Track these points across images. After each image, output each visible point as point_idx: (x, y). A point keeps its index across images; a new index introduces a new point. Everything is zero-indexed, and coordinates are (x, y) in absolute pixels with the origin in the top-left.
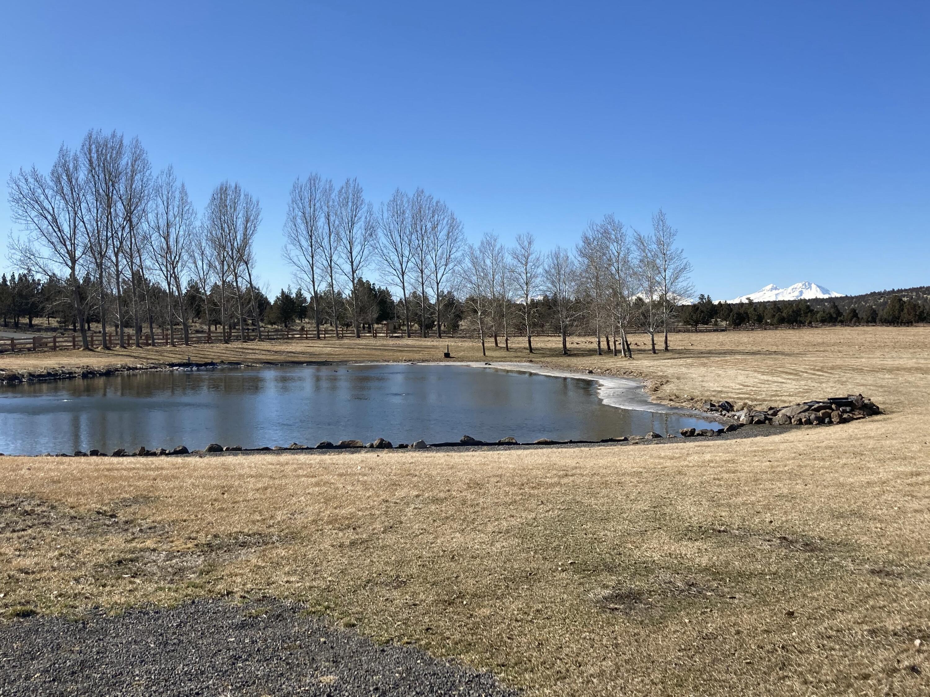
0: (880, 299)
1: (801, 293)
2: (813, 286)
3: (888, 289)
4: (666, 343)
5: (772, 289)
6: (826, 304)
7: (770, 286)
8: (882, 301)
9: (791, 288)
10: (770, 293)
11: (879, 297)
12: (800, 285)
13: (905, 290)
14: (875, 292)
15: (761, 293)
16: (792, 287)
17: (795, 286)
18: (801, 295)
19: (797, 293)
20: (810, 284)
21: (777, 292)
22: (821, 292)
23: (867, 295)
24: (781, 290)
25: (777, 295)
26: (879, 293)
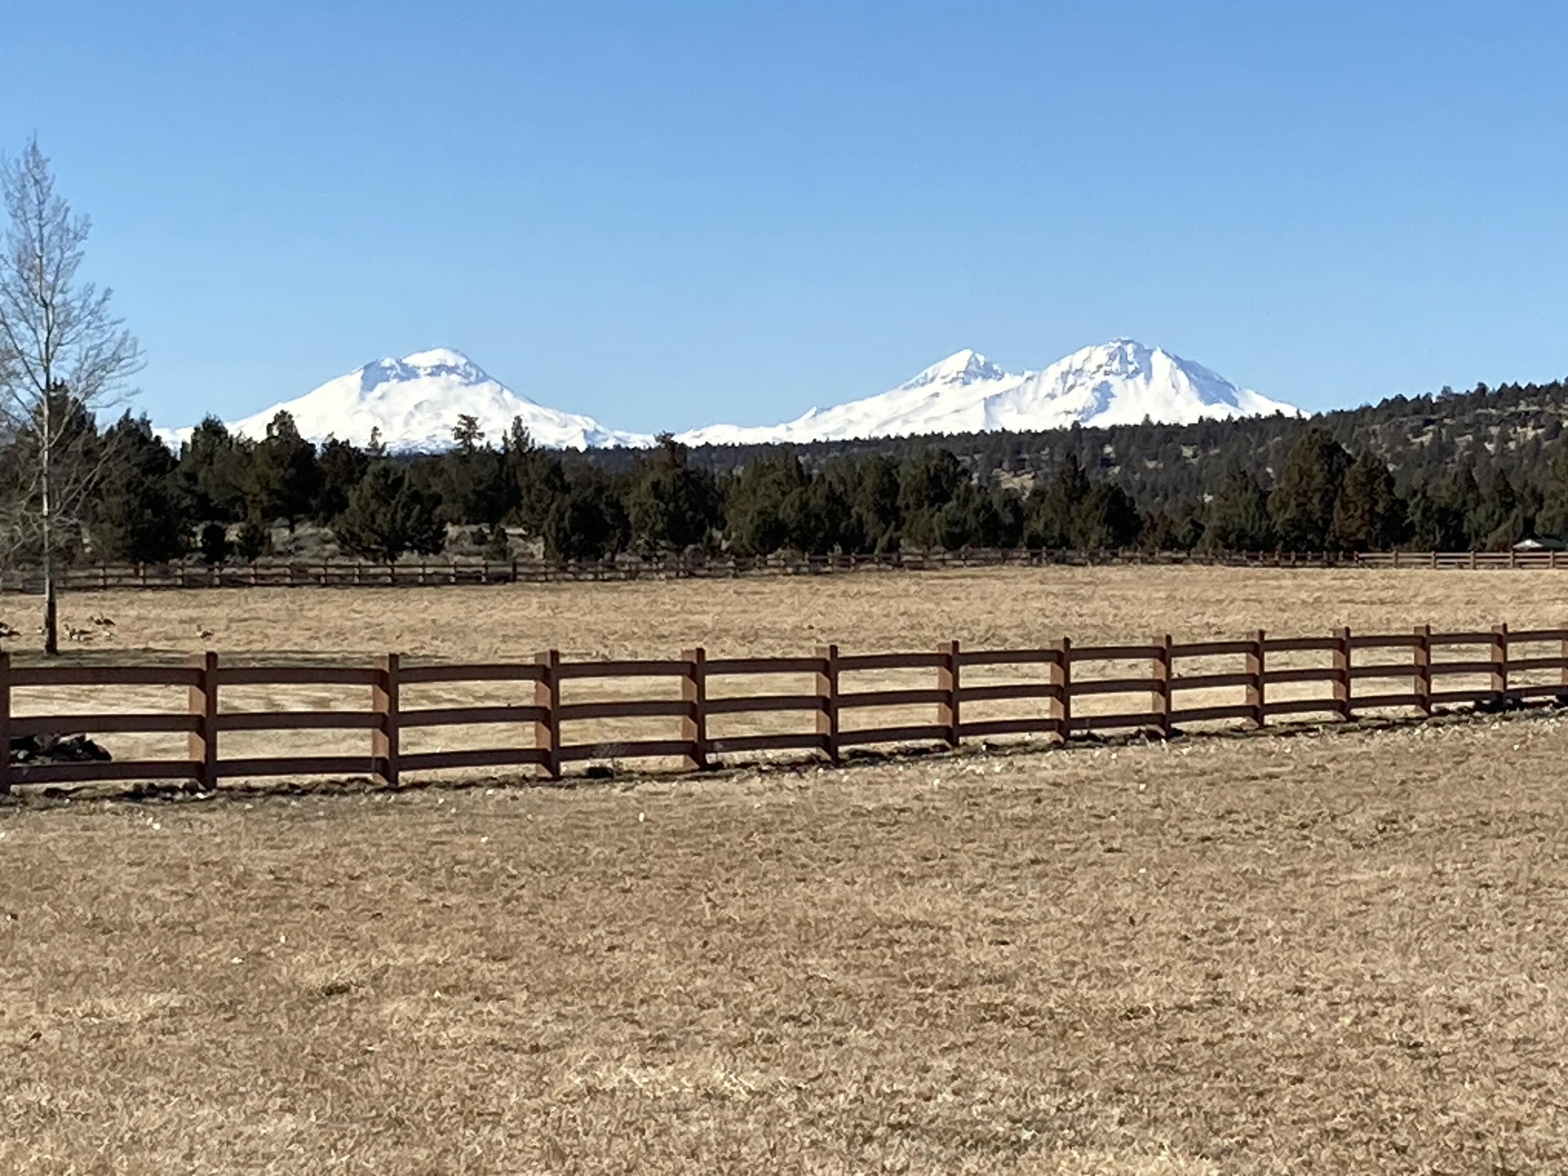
0: (1418, 433)
1: (1104, 394)
2: (1160, 363)
3: (1464, 386)
4: (51, 623)
5: (967, 377)
6: (1187, 452)
7: (959, 361)
8: (1426, 439)
9: (1054, 371)
10: (952, 396)
11: (1417, 421)
12: (1100, 355)
13: (1533, 391)
14: (1401, 400)
15: (919, 395)
16: (1064, 365)
17: (1077, 360)
18: (1103, 407)
19: (1081, 398)
20: (1144, 354)
21: (992, 387)
22: (1194, 395)
23: (1365, 410)
24: (1010, 382)
25: (990, 402)
26: (1422, 405)
